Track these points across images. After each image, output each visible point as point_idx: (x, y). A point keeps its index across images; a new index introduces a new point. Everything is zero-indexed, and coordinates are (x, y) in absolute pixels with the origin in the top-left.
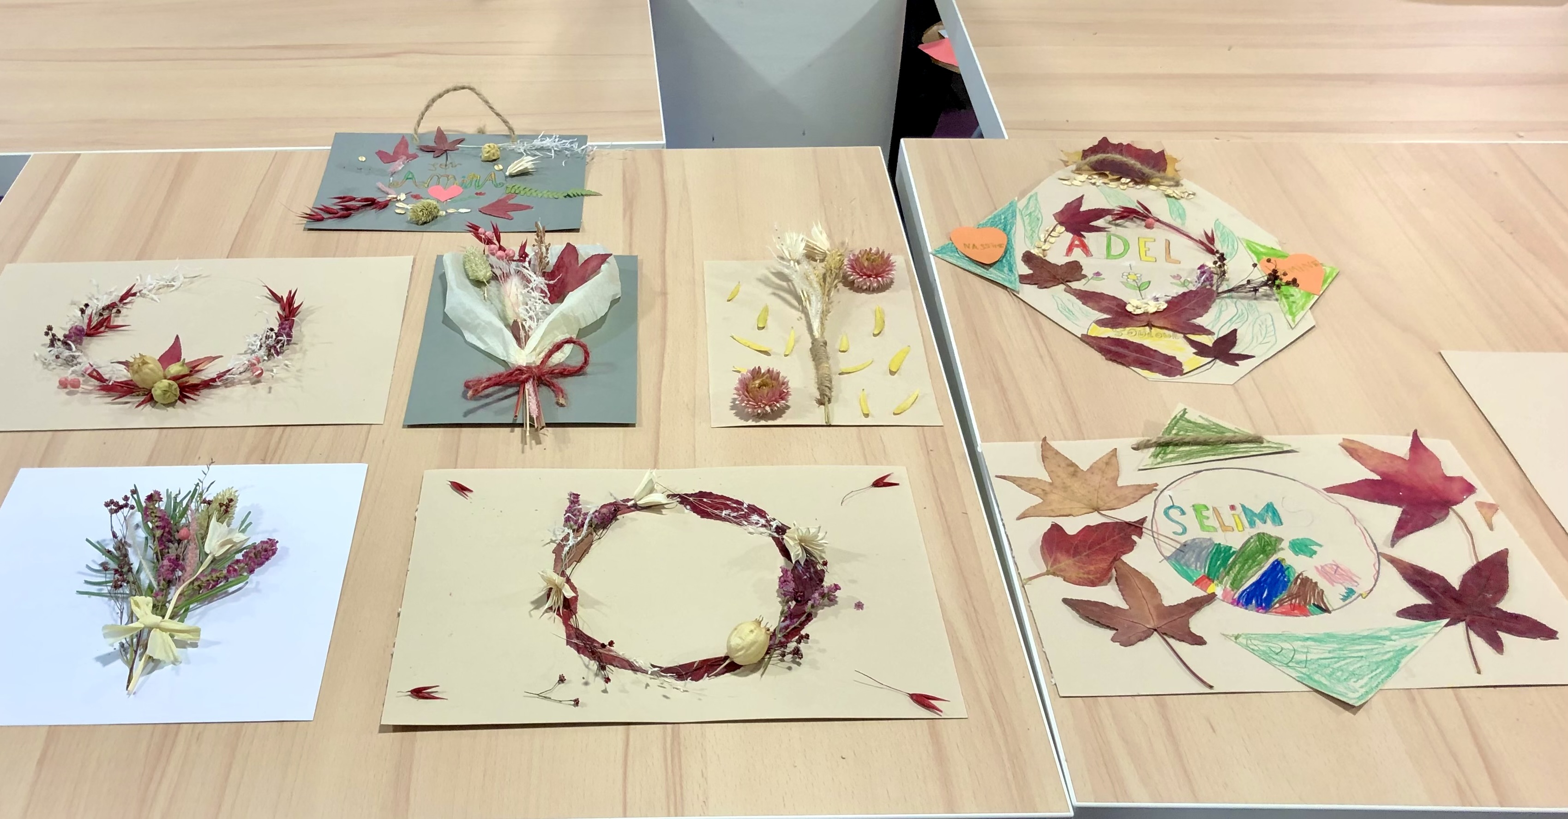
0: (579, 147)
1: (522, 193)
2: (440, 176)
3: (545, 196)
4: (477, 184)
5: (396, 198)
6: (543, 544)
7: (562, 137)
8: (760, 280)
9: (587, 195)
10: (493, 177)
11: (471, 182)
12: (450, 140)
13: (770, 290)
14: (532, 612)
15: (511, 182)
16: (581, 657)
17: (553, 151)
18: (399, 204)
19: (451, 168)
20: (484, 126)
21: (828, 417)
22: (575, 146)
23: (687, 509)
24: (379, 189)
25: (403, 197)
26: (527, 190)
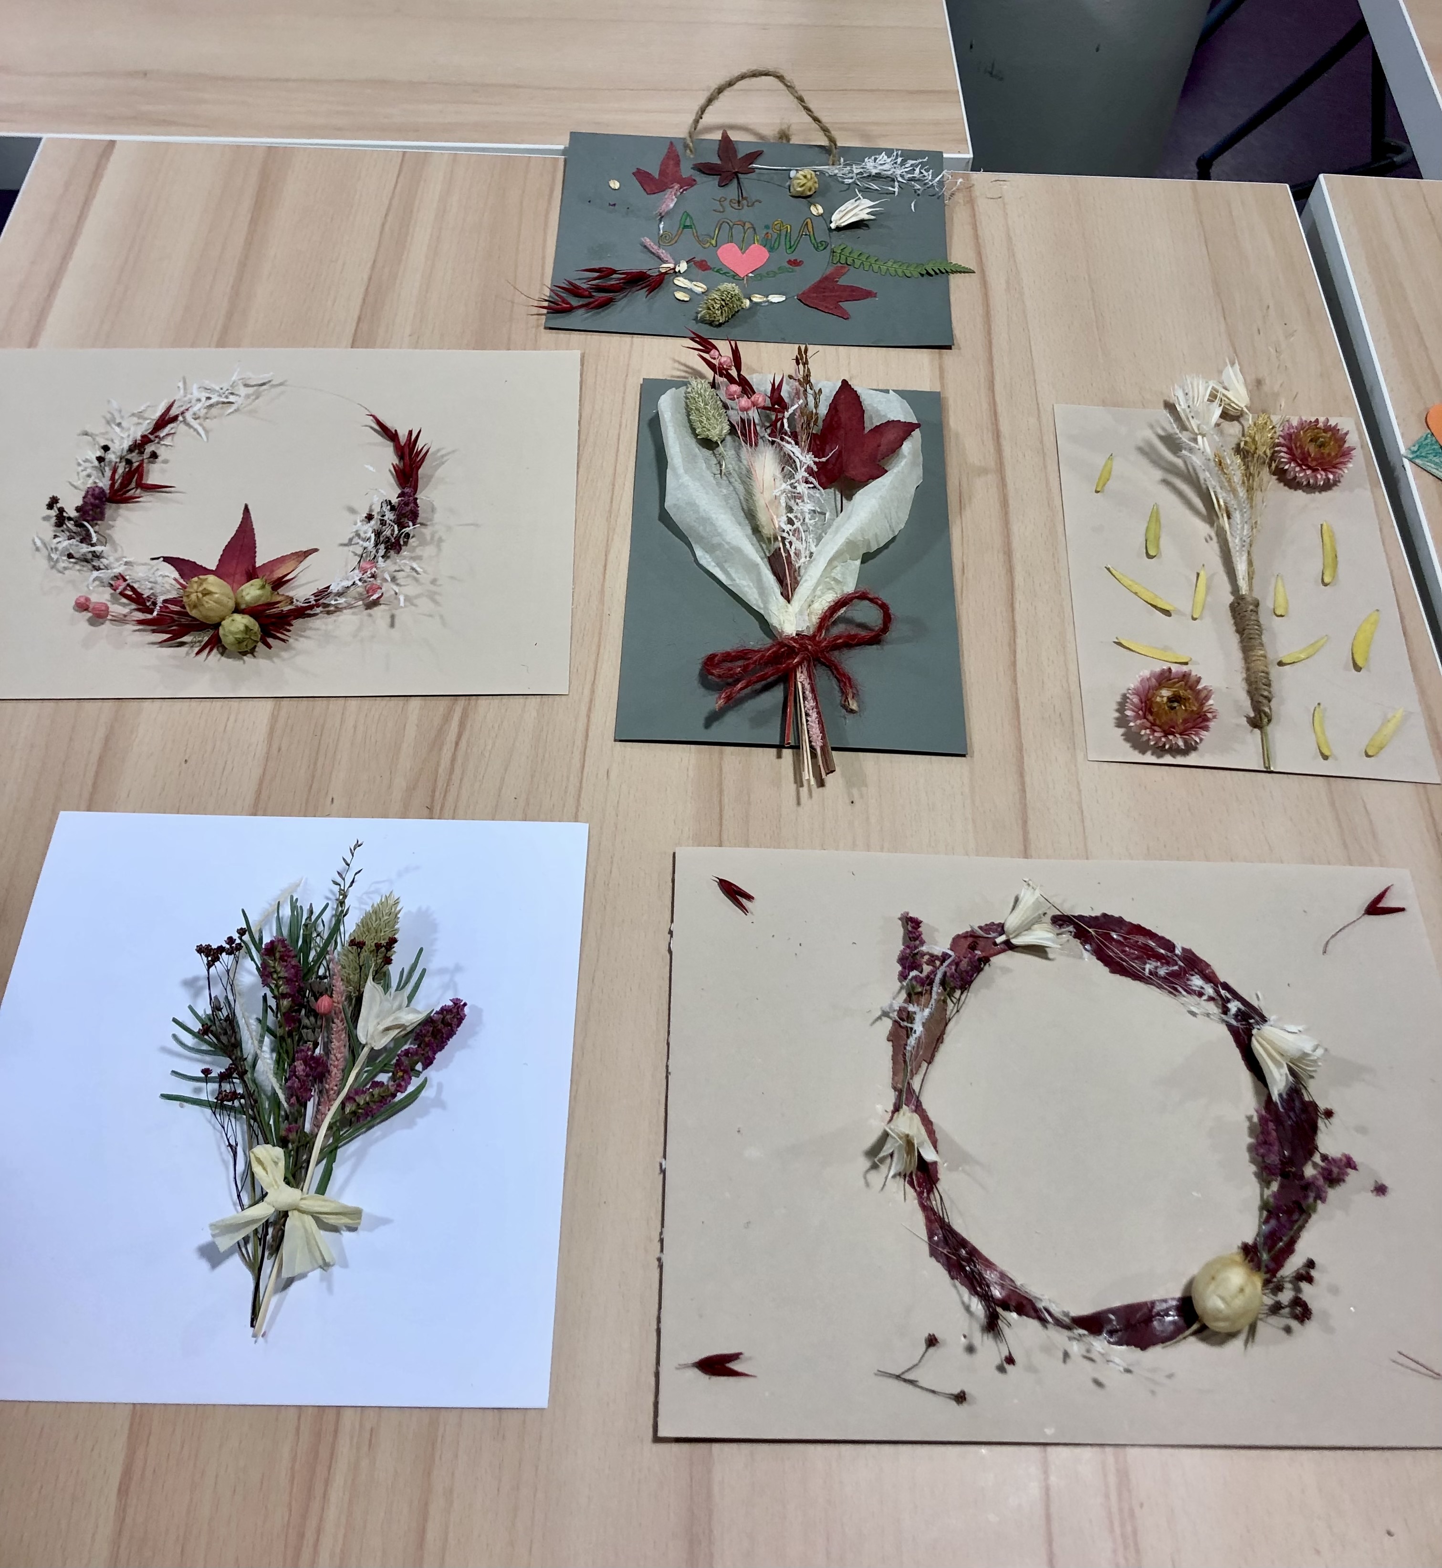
0: (935, 176)
1: (858, 263)
2: (731, 224)
3: (892, 271)
4: (788, 243)
5: (674, 269)
6: (871, 1021)
7: (907, 155)
8: (1140, 450)
9: (953, 272)
10: (811, 230)
11: (780, 235)
12: (741, 153)
13: (1158, 474)
14: (869, 1176)
15: (837, 243)
16: (955, 1286)
17: (896, 184)
18: (680, 281)
19: (746, 207)
20: (789, 128)
21: (1266, 755)
22: (929, 175)
23: (1086, 949)
24: (645, 247)
25: (683, 267)
26: (863, 258)
